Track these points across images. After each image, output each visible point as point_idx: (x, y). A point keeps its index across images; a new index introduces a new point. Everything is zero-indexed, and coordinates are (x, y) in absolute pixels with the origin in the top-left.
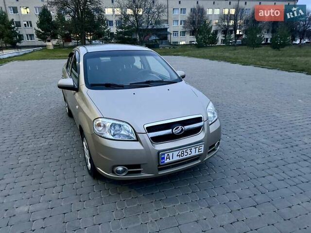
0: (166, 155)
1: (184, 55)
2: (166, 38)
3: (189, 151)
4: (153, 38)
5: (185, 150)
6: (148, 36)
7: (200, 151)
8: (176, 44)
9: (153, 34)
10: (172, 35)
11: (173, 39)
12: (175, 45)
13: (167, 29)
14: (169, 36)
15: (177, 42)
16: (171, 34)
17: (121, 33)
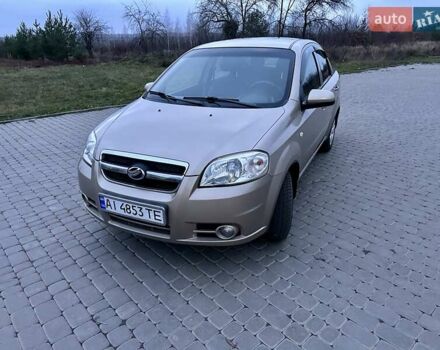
0: (105, 199)
3: (137, 209)
5: (131, 206)
7: (156, 217)
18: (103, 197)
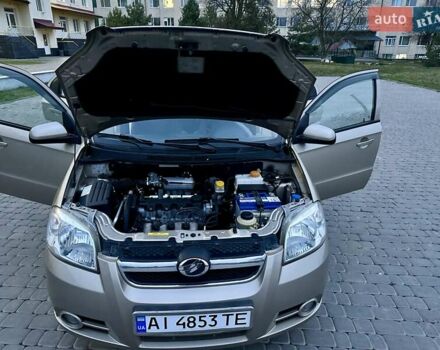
0: (148, 319)
1: (392, 79)
2: (371, 47)
3: (208, 319)
4: (346, 46)
5: (197, 317)
6: (337, 44)
7: (239, 322)
8: (388, 58)
9: (346, 40)
10: (383, 43)
11: (383, 49)
12: (386, 59)
13: (375, 32)
14: (377, 44)
15: (391, 55)
16: (381, 40)
17: (294, 37)
18: (144, 316)
